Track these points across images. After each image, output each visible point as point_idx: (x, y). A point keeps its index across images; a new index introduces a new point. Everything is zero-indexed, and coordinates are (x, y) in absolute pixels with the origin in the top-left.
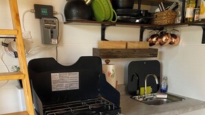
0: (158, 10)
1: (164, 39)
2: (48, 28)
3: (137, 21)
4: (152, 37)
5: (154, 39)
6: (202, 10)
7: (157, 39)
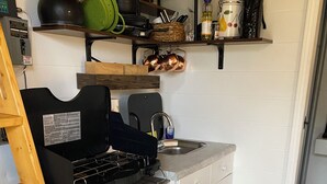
0: (158, 20)
1: (170, 62)
2: (17, 35)
3: (143, 34)
4: (150, 59)
5: (153, 62)
6: (222, 26)
7: (158, 63)
